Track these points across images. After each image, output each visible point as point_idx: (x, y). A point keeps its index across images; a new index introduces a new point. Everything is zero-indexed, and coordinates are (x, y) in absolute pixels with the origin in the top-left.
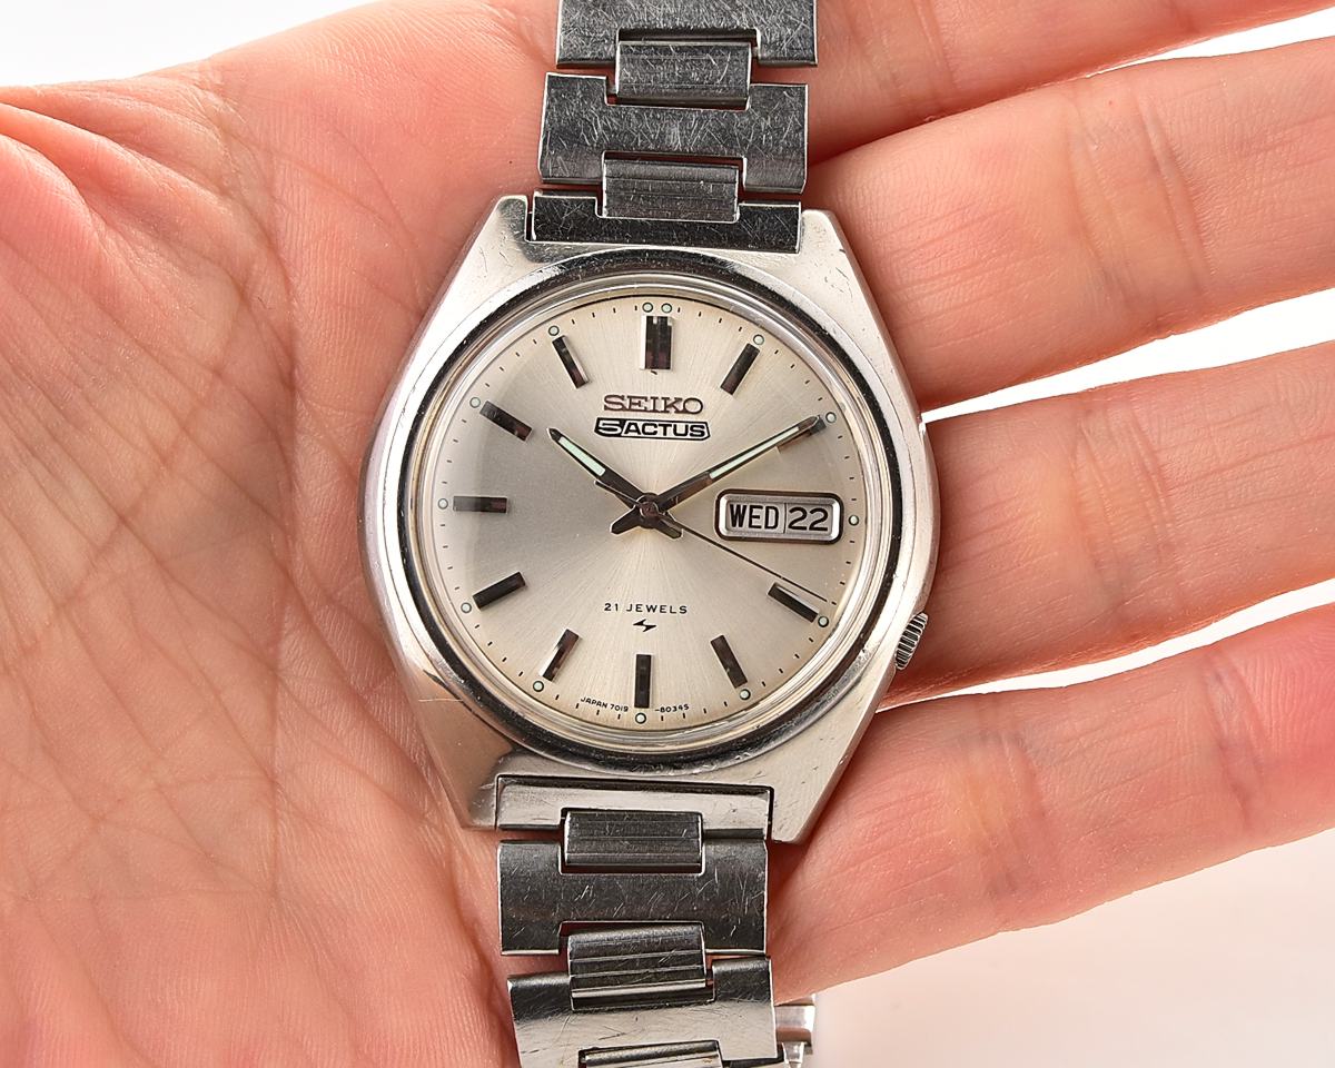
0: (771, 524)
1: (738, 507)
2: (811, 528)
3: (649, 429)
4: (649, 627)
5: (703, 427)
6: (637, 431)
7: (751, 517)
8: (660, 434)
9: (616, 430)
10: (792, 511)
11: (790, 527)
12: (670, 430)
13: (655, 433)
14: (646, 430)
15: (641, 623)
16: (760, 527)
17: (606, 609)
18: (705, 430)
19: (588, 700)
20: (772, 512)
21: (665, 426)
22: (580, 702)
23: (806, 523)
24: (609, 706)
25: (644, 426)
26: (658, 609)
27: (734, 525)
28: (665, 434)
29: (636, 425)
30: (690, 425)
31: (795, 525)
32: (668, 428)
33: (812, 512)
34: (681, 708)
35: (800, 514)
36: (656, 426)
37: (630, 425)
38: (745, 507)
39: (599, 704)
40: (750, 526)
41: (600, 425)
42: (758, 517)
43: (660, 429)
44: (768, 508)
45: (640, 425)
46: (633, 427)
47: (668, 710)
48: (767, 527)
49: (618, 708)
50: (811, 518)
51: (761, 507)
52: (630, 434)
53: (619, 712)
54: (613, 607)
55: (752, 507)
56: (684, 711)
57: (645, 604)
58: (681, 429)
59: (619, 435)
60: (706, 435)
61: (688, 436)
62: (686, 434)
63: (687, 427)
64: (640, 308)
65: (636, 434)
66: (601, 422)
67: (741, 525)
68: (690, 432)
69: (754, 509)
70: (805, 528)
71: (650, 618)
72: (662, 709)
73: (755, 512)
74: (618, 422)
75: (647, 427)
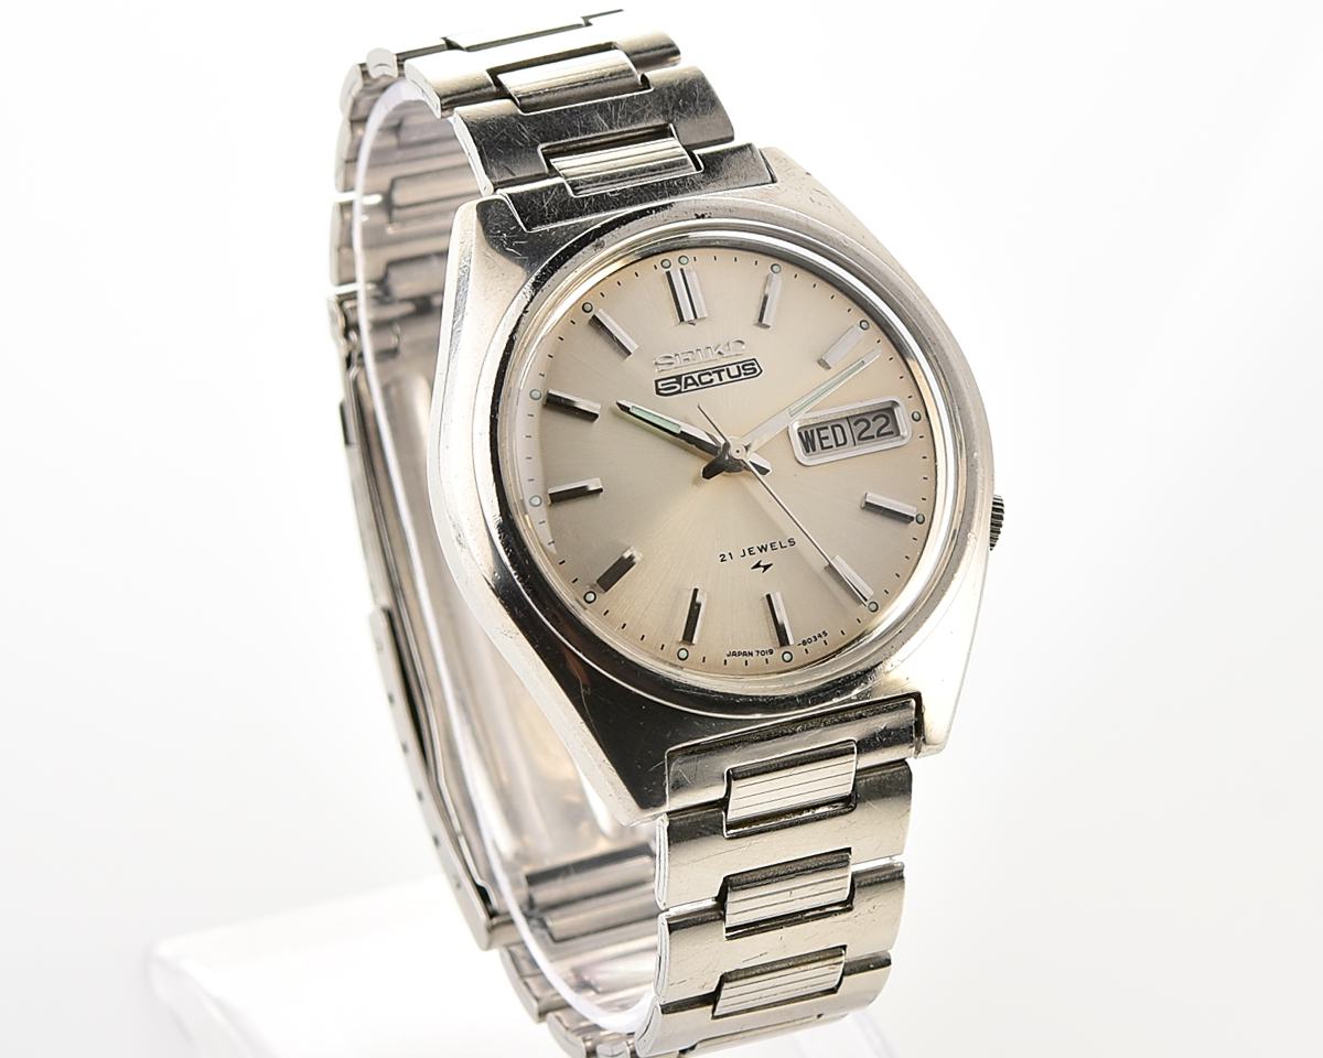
0: (841, 441)
1: (806, 432)
2: (878, 436)
3: (705, 379)
4: (766, 567)
5: (753, 364)
6: (695, 383)
7: (821, 439)
8: (717, 381)
9: (675, 387)
10: (856, 424)
11: (859, 439)
12: (724, 374)
13: (712, 381)
14: (703, 381)
15: (758, 566)
16: (831, 447)
17: (722, 561)
18: (756, 366)
19: (734, 654)
20: (838, 429)
21: (719, 373)
22: (726, 658)
23: (872, 431)
24: (755, 654)
25: (699, 377)
26: (769, 547)
27: (808, 451)
28: (721, 379)
29: (691, 377)
30: (740, 365)
31: (864, 436)
32: (722, 373)
33: (874, 420)
34: (820, 636)
35: (865, 424)
36: (710, 374)
37: (686, 379)
38: (812, 432)
39: (745, 654)
40: (823, 448)
41: (660, 387)
42: (827, 438)
43: (715, 376)
44: (833, 427)
45: (695, 376)
46: (690, 381)
47: (810, 640)
48: (838, 445)
49: (763, 653)
50: (875, 426)
51: (826, 428)
52: (689, 388)
53: (766, 656)
54: (728, 557)
55: (818, 430)
56: (824, 638)
57: (755, 545)
58: (734, 371)
59: (679, 392)
60: (758, 371)
61: (743, 376)
62: (740, 375)
63: (738, 367)
64: (659, 266)
65: (695, 387)
66: (660, 383)
67: (814, 450)
68: (742, 371)
69: (821, 432)
70: (873, 437)
71: (765, 559)
72: (804, 643)
73: (823, 435)
74: (674, 380)
75: (702, 378)
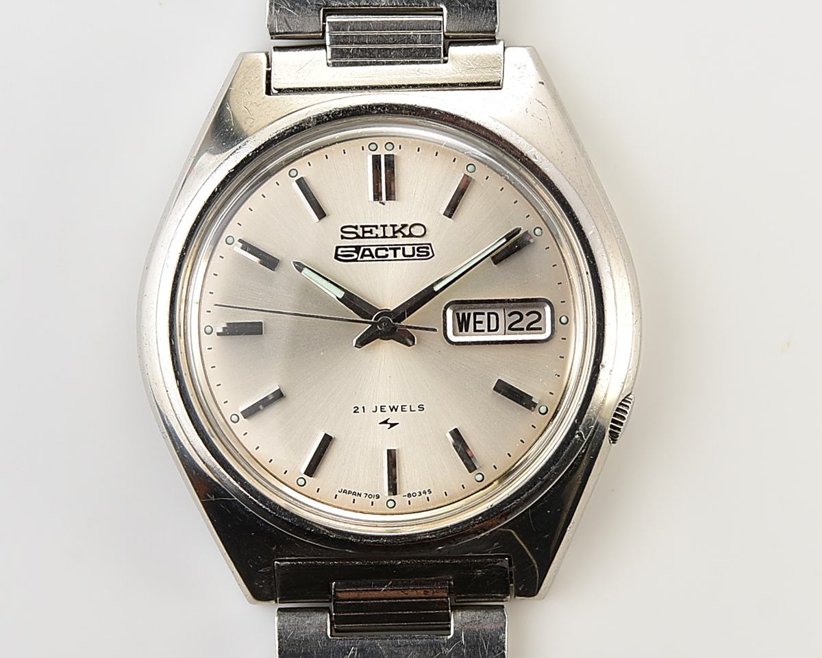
0: (493, 327)
1: (464, 314)
2: (527, 329)
3: (381, 253)
4: (392, 425)
5: (428, 248)
6: (371, 255)
7: (475, 322)
8: (391, 256)
9: (353, 256)
10: (510, 315)
11: (509, 328)
12: (399, 252)
13: (387, 256)
14: (379, 254)
15: (385, 422)
16: (483, 331)
17: (355, 412)
18: (430, 250)
19: (345, 491)
20: (493, 317)
21: (395, 250)
22: (338, 493)
23: (523, 324)
24: (363, 495)
25: (376, 251)
26: (399, 408)
27: (461, 331)
28: (395, 256)
29: (369, 250)
30: (416, 247)
31: (514, 327)
32: (398, 251)
33: (528, 315)
34: (425, 493)
35: (518, 317)
36: (387, 250)
37: (364, 250)
38: (469, 314)
39: (354, 493)
40: (475, 330)
41: (339, 253)
42: (481, 322)
43: (391, 253)
44: (489, 314)
45: (373, 249)
46: (367, 253)
47: (414, 495)
48: (489, 330)
49: (370, 496)
50: (527, 320)
51: (483, 314)
52: (365, 258)
53: (372, 500)
54: (361, 410)
55: (475, 314)
56: (428, 495)
57: (388, 405)
58: (409, 251)
59: (356, 260)
60: (431, 255)
61: (416, 257)
62: (413, 255)
63: (413, 248)
64: (366, 148)
65: (370, 258)
66: (340, 250)
67: (467, 330)
68: (416, 253)
69: (477, 316)
70: (522, 329)
71: (393, 417)
72: (409, 495)
73: (479, 318)
74: (354, 249)
75: (379, 251)
